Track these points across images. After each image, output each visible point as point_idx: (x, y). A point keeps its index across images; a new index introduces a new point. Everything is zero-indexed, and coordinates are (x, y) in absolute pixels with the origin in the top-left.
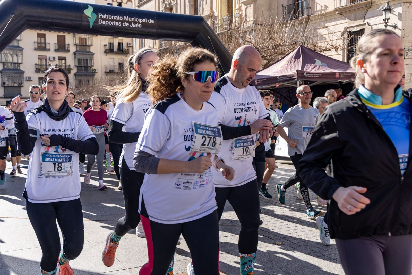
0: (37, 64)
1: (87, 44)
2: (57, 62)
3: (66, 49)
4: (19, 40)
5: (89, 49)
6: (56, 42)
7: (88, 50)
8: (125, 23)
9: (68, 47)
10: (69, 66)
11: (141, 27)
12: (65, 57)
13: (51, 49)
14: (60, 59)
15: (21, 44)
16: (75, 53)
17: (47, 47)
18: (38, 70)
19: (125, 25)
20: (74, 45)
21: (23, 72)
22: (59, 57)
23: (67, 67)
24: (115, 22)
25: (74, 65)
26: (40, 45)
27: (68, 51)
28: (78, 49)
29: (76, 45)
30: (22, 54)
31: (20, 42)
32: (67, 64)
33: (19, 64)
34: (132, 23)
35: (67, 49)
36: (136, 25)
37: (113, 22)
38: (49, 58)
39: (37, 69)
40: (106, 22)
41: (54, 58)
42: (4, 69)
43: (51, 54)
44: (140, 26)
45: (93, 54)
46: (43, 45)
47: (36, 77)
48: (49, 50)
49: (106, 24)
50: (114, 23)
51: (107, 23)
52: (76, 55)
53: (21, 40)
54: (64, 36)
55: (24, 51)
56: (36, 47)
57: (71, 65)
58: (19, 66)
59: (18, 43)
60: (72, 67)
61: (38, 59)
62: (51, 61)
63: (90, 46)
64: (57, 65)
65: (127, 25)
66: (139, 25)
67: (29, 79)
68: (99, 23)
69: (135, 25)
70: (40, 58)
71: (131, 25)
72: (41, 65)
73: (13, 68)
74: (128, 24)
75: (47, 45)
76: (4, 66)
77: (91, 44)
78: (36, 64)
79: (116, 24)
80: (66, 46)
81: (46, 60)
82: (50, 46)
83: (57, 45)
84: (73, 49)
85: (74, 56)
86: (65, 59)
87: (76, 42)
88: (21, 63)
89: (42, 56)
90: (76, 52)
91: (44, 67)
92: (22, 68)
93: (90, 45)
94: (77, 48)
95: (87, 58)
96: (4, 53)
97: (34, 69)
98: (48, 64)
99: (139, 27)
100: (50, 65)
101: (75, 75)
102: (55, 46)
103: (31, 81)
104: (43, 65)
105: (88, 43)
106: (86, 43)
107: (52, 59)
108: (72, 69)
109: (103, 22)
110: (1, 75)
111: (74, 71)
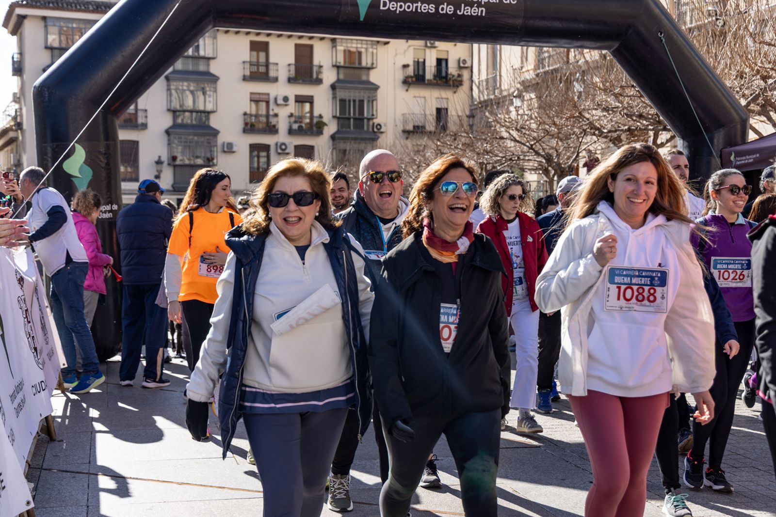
0: (248, 112)
1: (364, 64)
2: (292, 107)
3: (315, 76)
4: (209, 59)
5: (368, 75)
6: (293, 61)
7: (364, 78)
8: (445, 7)
9: (319, 73)
10: (321, 116)
11: (484, 14)
12: (312, 97)
13: (280, 79)
14: (301, 100)
15: (214, 68)
16: (333, 87)
17: (272, 74)
18: (249, 128)
19: (444, 12)
20: (333, 66)
21: (215, 133)
22: (296, 96)
23: (315, 120)
24: (419, 4)
25: (331, 116)
26: (255, 69)
27: (319, 81)
28: (341, 77)
29: (338, 67)
30: (215, 91)
31: (212, 62)
32: (316, 114)
33: (209, 113)
34: (463, 5)
35: (317, 78)
36: (473, 11)
37: (415, 5)
38: (276, 99)
39: (246, 124)
40: (399, 4)
41: (286, 99)
42: (175, 126)
43: (281, 89)
44: (482, 11)
45: (376, 88)
46: (262, 69)
47: (243, 143)
48: (276, 80)
49: (398, 9)
50: (417, 7)
51: (401, 6)
52: (337, 90)
53: (213, 58)
54: (311, 47)
55: (219, 83)
56: (248, 73)
57: (323, 115)
58: (208, 119)
59: (208, 65)
60: (325, 120)
61: (251, 100)
62: (278, 105)
63: (369, 69)
64: (291, 115)
65: (448, 9)
66: (480, 9)
67: (229, 149)
68: (382, 8)
69: (469, 10)
70: (256, 99)
71: (458, 11)
72: (257, 116)
73: (194, 122)
74: (453, 9)
75: (271, 67)
76: (175, 118)
77: (373, 64)
78: (245, 114)
79: (423, 8)
80: (315, 69)
81: (268, 102)
82: (277, 70)
83: (293, 68)
84: (329, 76)
85: (331, 92)
86: (310, 100)
87: (339, 60)
88: (213, 112)
89: (259, 94)
90: (336, 84)
91: (264, 119)
92: (214, 122)
93: (369, 65)
94: (338, 73)
95: (362, 98)
96: (176, 90)
97: (240, 125)
98: (271, 113)
99: (479, 14)
100: (276, 115)
101: (333, 137)
102: (289, 71)
103: (234, 152)
104: (261, 116)
105: (366, 61)
106: (360, 62)
107: (280, 101)
108: (325, 124)
109: (391, 6)
110: (169, 140)
111: (331, 128)
